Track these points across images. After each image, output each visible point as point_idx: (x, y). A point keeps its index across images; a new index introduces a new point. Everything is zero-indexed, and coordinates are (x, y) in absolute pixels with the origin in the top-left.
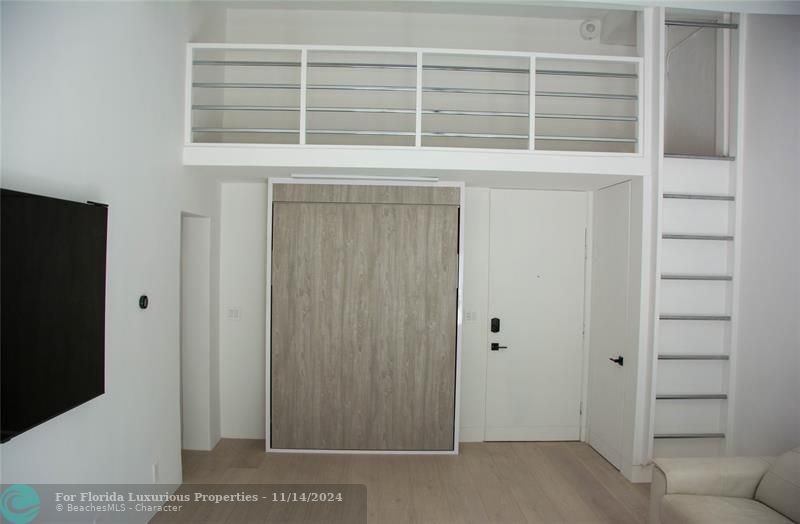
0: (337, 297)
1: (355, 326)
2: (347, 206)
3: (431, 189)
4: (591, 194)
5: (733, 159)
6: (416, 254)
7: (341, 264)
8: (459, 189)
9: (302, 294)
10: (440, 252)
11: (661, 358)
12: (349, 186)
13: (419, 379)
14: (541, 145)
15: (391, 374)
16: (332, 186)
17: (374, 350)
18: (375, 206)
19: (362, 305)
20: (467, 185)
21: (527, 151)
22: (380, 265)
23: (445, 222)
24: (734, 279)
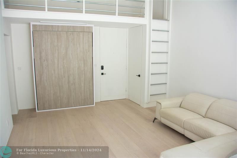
0: (56, 61)
1: (62, 70)
2: (58, 32)
3: (84, 27)
4: (128, 29)
5: (169, 21)
6: (80, 47)
7: (57, 51)
8: (92, 27)
9: (44, 61)
10: (87, 46)
11: (152, 74)
12: (58, 26)
13: (83, 85)
14: (119, 14)
15: (74, 84)
16: (52, 26)
17: (69, 77)
18: (67, 32)
19: (64, 63)
20: (95, 26)
21: (115, 16)
22: (69, 51)
23: (89, 37)
24: (169, 53)
